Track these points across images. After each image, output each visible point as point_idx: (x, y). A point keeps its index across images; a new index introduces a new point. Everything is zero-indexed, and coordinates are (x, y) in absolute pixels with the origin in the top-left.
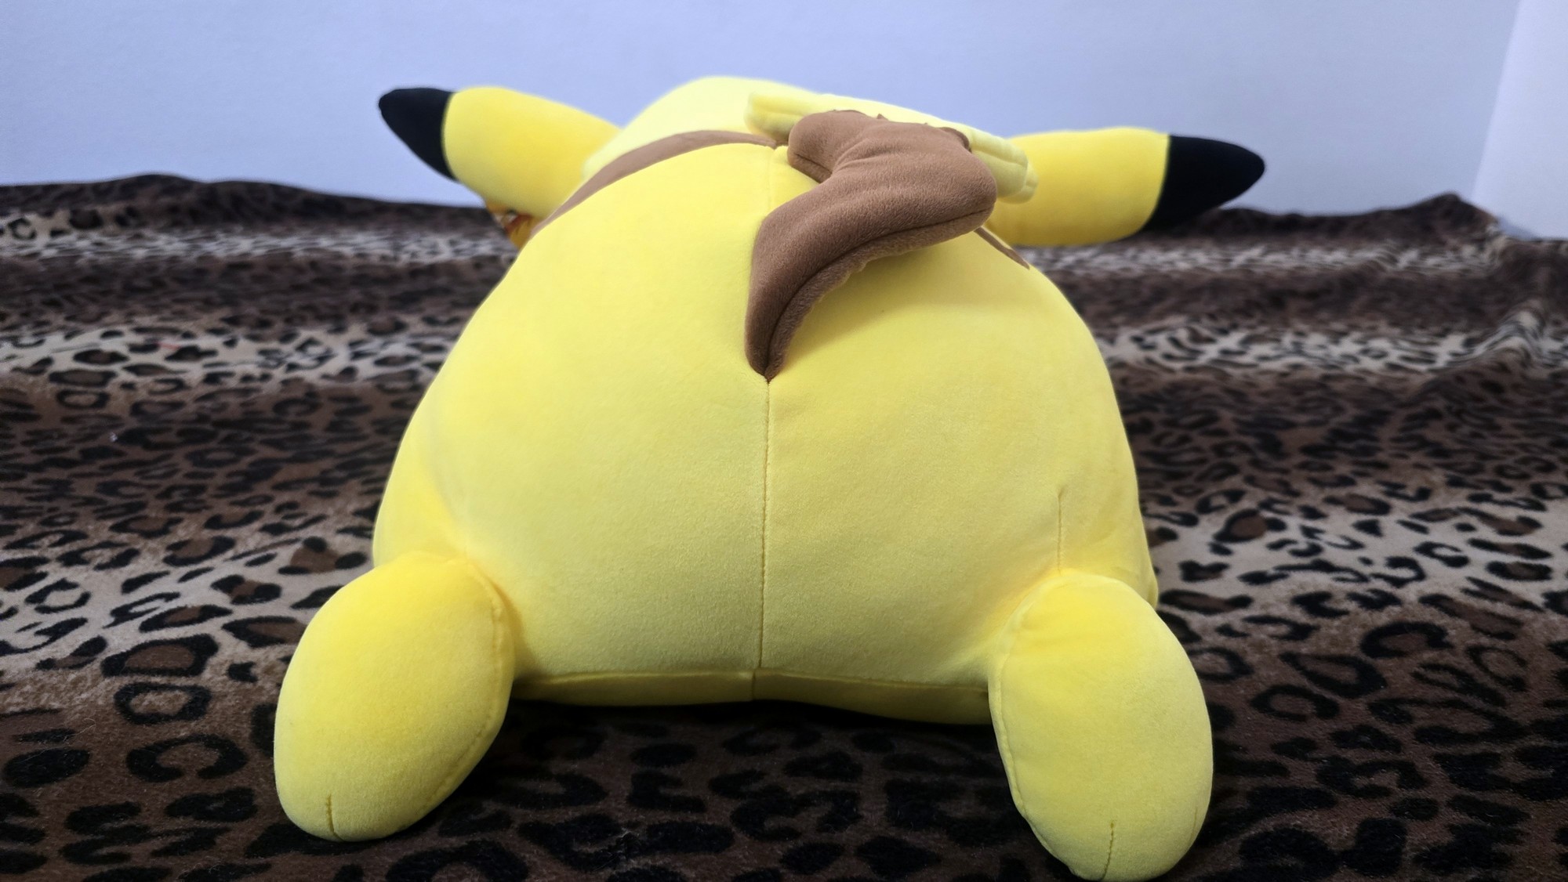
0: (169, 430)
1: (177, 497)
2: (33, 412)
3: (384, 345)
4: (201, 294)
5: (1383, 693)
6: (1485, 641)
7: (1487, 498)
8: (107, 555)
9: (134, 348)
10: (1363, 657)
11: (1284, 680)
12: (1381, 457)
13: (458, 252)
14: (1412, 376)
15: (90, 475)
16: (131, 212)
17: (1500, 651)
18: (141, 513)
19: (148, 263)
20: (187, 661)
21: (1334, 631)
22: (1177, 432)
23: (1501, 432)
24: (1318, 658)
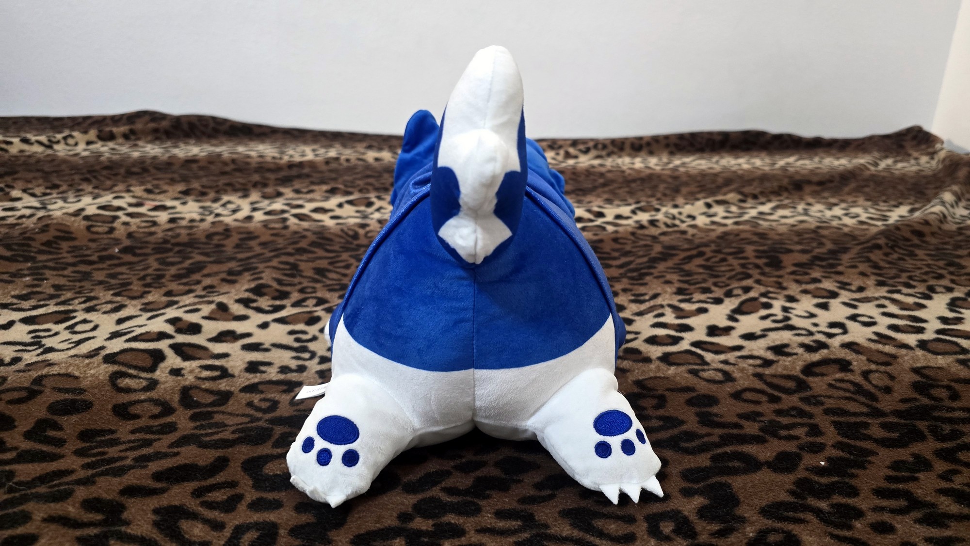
0: (147, 247)
2: (73, 236)
3: (269, 205)
4: (169, 176)
5: (808, 393)
6: (873, 367)
7: (899, 292)
8: (109, 307)
9: (131, 205)
10: (802, 376)
11: (752, 386)
12: (840, 268)
13: (316, 155)
14: (872, 228)
15: (102, 269)
16: (132, 132)
17: (880, 372)
18: (129, 287)
19: (140, 159)
20: (148, 362)
21: (787, 363)
22: (720, 256)
23: (917, 258)
24: (775, 376)
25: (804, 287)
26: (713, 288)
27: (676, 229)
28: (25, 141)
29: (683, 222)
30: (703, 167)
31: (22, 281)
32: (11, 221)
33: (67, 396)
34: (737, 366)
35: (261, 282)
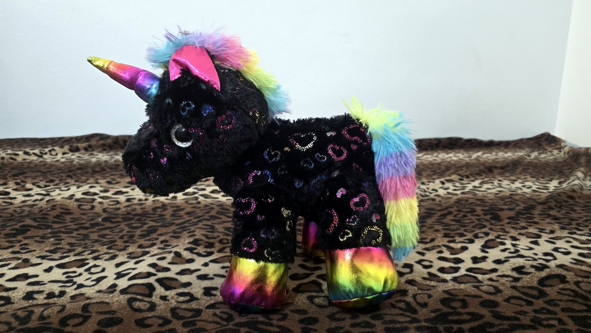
0: (118, 217)
1: (126, 238)
2: (71, 212)
4: (119, 173)
5: (548, 298)
6: (580, 279)
7: (575, 233)
8: (107, 256)
9: (101, 191)
10: (539, 287)
11: (513, 295)
12: (535, 220)
14: (542, 194)
15: (94, 232)
16: (90, 146)
17: (585, 282)
18: (115, 243)
19: (98, 163)
20: (147, 292)
21: (528, 279)
22: (462, 214)
23: (576, 212)
24: (524, 287)
25: (519, 231)
26: (465, 233)
27: (428, 197)
28: (26, 153)
29: (431, 193)
30: (430, 159)
31: (49, 241)
32: (29, 203)
33: (107, 316)
34: (499, 282)
35: (196, 237)
